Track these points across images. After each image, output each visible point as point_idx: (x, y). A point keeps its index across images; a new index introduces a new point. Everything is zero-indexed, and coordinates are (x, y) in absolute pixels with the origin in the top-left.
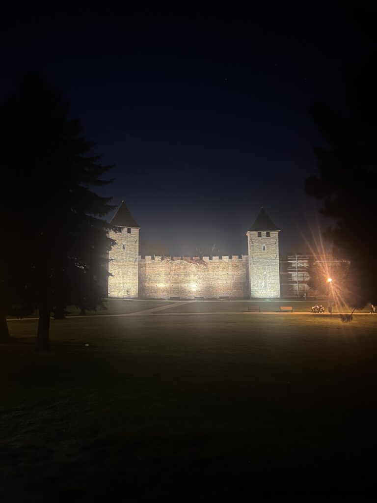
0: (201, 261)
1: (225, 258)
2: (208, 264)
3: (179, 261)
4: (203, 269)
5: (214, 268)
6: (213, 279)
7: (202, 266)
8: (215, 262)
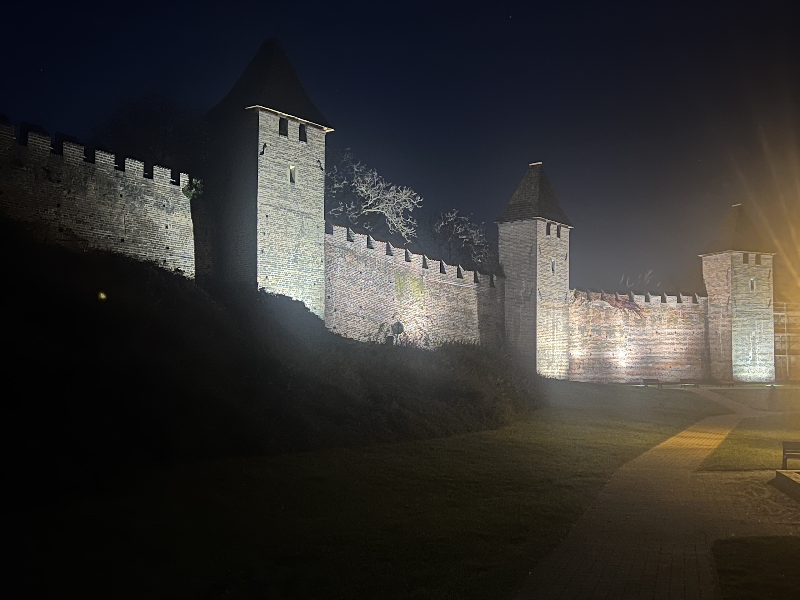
0: (631, 305)
1: (671, 301)
2: (642, 310)
3: (597, 303)
4: (636, 321)
5: (653, 321)
6: (653, 343)
7: (633, 315)
8: (654, 308)
